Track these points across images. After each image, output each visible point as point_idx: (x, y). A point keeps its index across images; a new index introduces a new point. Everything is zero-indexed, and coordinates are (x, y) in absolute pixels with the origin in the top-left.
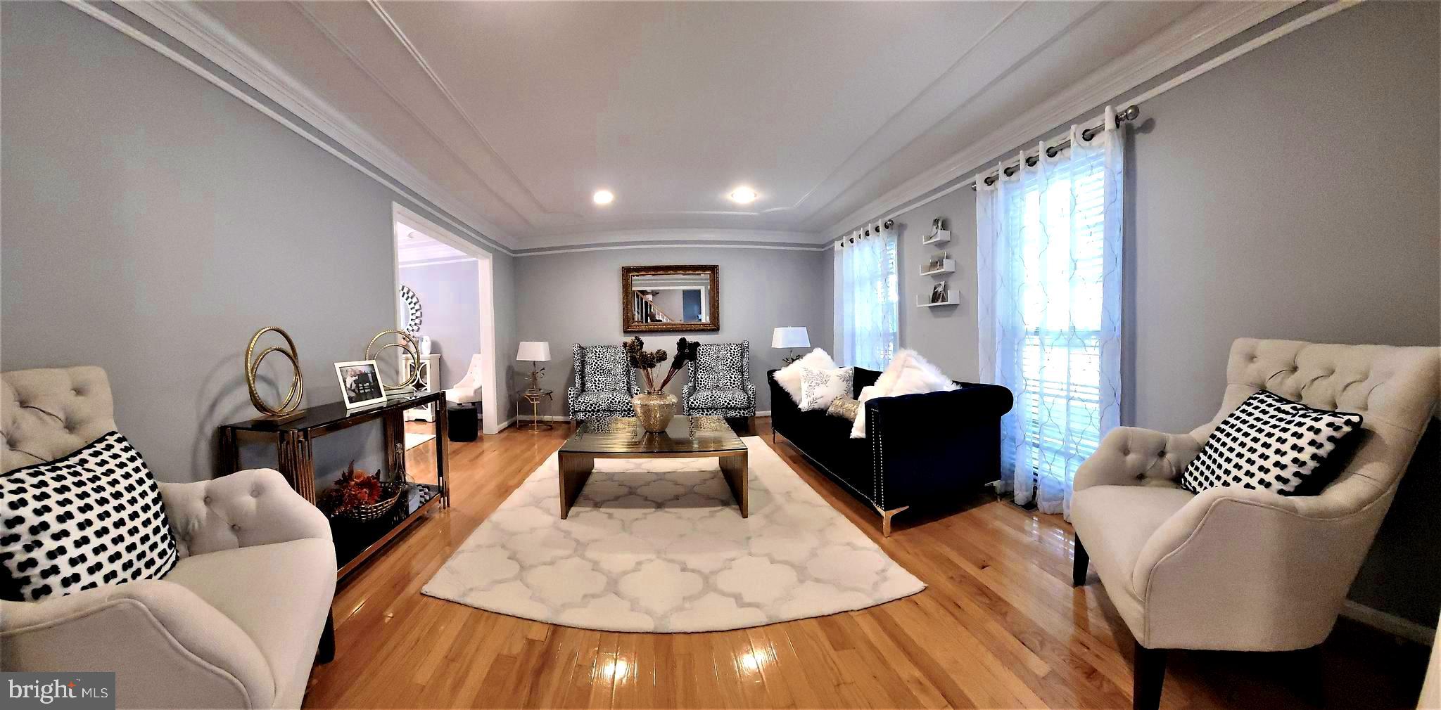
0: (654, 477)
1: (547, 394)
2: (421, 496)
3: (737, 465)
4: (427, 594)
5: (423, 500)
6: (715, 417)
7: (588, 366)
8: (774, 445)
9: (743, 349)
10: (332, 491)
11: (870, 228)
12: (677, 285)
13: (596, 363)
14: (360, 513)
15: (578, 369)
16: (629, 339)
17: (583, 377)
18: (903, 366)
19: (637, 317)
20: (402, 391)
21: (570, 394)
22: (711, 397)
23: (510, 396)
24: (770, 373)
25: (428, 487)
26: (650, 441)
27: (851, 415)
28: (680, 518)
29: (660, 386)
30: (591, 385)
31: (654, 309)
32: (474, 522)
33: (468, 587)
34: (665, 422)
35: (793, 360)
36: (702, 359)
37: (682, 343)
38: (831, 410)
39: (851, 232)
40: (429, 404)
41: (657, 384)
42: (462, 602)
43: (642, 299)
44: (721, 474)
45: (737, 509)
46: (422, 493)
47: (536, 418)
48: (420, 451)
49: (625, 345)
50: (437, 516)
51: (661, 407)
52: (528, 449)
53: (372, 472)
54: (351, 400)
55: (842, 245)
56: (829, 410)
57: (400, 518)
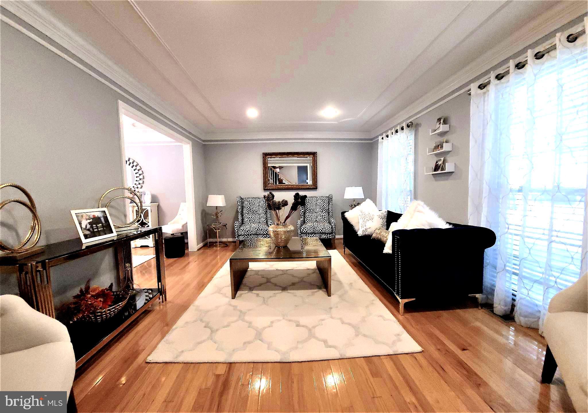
0: (281, 273)
1: (224, 226)
2: (146, 296)
3: (326, 265)
4: (151, 362)
5: (148, 298)
6: (315, 238)
7: (245, 209)
8: (345, 256)
9: (330, 199)
10: (71, 304)
11: (398, 128)
12: (294, 163)
13: (250, 207)
14: (96, 316)
15: (240, 211)
16: (267, 193)
17: (242, 216)
18: (415, 211)
19: (271, 181)
20: (129, 228)
21: (236, 225)
22: (313, 227)
23: (204, 228)
24: (343, 213)
25: (151, 290)
26: (278, 251)
27: (384, 239)
28: (296, 296)
29: (284, 220)
30: (247, 220)
31: (281, 177)
32: (183, 308)
33: (180, 350)
34: (287, 241)
35: (355, 206)
36: (309, 204)
37: (297, 196)
38: (374, 235)
39: (387, 131)
40: (151, 236)
41: (282, 219)
42: (176, 362)
43: (273, 171)
44: (318, 271)
45: (325, 291)
46: (147, 294)
47: (218, 240)
48: (144, 268)
49: (265, 197)
50: (157, 308)
51: (285, 232)
52: (214, 259)
53: (107, 285)
54: (86, 237)
55: (383, 138)
56: (373, 236)
57: (129, 313)
